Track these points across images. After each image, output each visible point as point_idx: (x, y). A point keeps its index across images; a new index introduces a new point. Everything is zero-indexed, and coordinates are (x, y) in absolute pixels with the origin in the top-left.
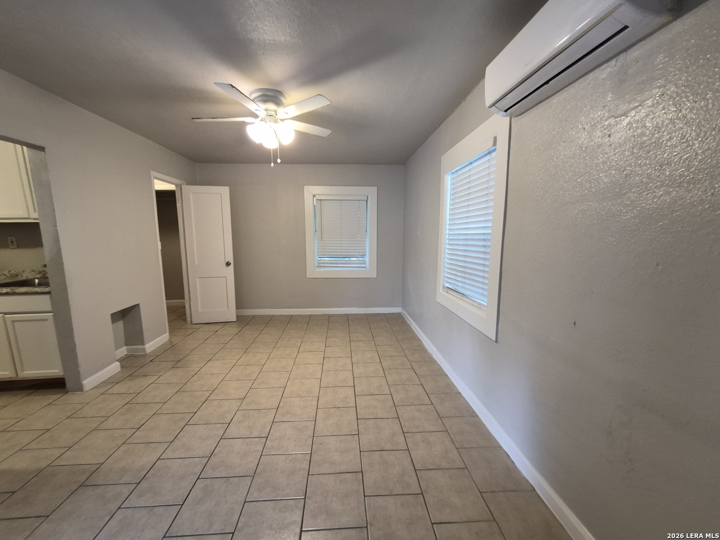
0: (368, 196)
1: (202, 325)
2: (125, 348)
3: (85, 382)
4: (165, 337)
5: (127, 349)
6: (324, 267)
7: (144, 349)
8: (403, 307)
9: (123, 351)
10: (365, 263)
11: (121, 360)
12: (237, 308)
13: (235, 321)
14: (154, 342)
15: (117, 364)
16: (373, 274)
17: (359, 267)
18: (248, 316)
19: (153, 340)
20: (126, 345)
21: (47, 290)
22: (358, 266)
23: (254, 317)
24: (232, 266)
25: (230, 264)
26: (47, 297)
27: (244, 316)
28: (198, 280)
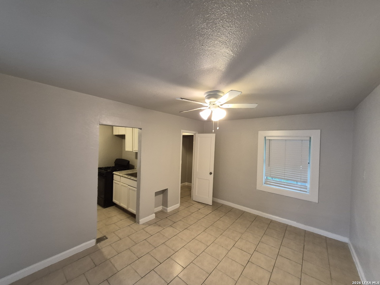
0: (310, 138)
1: (196, 203)
2: (161, 207)
3: (140, 220)
4: (178, 205)
5: (162, 208)
6: (270, 184)
7: (167, 210)
9: (160, 208)
10: (306, 189)
11: (156, 213)
12: (213, 196)
13: (211, 205)
14: (172, 207)
15: (154, 215)
16: (315, 199)
17: (300, 191)
18: (220, 204)
19: (172, 206)
20: (163, 205)
21: (135, 179)
22: (299, 189)
23: (223, 205)
24: (213, 174)
25: (212, 173)
26: (136, 182)
27: (218, 203)
28: (197, 179)
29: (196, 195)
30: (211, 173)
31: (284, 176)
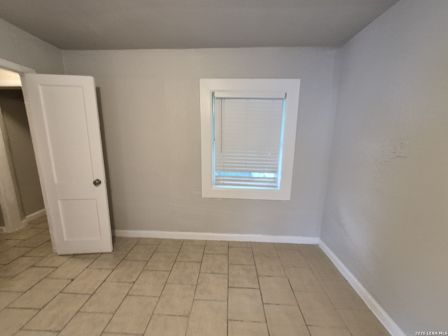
6: (224, 184)
8: (322, 238)
10: (276, 182)
16: (286, 196)
17: (268, 186)
18: (133, 239)
22: (267, 184)
23: (139, 239)
24: (103, 185)
25: (100, 182)
27: (127, 239)
28: (59, 202)
29: (65, 239)
30: (97, 183)
31: (246, 167)
